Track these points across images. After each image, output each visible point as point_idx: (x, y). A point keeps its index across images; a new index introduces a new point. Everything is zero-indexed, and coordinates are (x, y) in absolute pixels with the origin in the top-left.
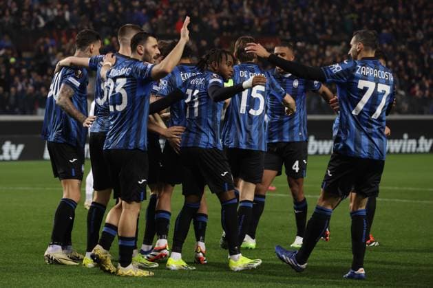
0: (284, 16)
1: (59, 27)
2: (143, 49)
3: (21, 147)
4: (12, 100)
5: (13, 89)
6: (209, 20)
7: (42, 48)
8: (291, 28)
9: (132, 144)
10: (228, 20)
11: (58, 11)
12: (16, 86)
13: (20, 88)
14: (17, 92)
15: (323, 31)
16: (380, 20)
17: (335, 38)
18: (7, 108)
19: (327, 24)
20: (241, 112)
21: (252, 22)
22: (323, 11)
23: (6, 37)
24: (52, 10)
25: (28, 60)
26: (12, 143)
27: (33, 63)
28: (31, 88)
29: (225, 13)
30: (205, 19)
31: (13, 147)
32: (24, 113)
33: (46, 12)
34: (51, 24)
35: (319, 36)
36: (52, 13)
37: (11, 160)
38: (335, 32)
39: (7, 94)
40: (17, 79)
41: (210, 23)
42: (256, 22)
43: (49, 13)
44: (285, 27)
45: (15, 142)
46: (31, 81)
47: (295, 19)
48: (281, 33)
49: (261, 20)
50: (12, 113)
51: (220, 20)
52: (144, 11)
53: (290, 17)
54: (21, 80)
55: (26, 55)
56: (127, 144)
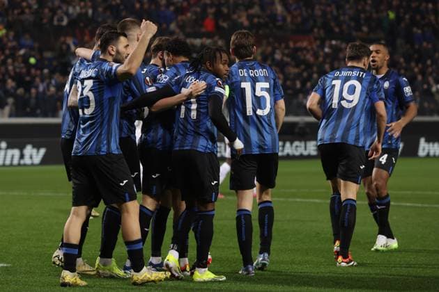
0: (318, 12)
1: (82, 25)
2: (114, 50)
3: (43, 151)
4: (33, 101)
5: (33, 91)
6: (239, 17)
7: (64, 47)
8: (325, 26)
9: (104, 149)
10: (259, 17)
11: (81, 8)
12: (37, 87)
13: (41, 88)
14: (38, 93)
15: (358, 28)
16: (418, 17)
17: (372, 36)
18: (28, 110)
19: (362, 22)
20: (248, 114)
21: (284, 19)
22: (360, 7)
23: (27, 36)
24: (74, 7)
25: (50, 60)
26: (34, 147)
27: (55, 63)
28: (52, 89)
29: (256, 10)
30: (235, 17)
31: (35, 151)
32: (45, 115)
33: (67, 9)
34: (73, 23)
35: (354, 33)
36: (74, 10)
37: (32, 165)
38: (371, 30)
39: (27, 95)
40: (38, 80)
41: (240, 20)
42: (289, 19)
43: (71, 10)
44: (319, 24)
45: (37, 146)
46: (53, 82)
47: (329, 16)
48: (316, 30)
49: (293, 17)
50: (33, 115)
51: (250, 17)
52: (172, 8)
53: (324, 13)
54: (42, 81)
55: (48, 55)
56: (99, 149)
